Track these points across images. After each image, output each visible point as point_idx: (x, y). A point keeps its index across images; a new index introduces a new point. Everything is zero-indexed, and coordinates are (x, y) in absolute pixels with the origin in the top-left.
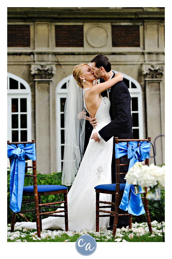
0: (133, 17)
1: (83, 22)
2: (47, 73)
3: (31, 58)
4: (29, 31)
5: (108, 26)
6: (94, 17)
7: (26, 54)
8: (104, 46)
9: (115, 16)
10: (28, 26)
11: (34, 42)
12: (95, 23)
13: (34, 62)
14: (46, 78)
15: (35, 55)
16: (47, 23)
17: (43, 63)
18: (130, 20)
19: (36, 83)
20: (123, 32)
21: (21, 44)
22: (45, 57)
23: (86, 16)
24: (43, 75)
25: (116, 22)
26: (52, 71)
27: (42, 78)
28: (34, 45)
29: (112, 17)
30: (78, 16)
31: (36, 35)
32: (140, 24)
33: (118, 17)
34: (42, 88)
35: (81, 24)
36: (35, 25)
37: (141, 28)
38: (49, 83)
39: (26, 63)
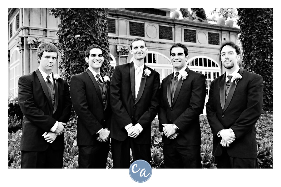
0: (172, 22)
1: (145, 22)
2: (126, 51)
3: (116, 41)
4: (115, 23)
5: (157, 26)
6: (152, 19)
7: (113, 38)
8: (155, 38)
9: (163, 21)
10: (114, 20)
11: (118, 31)
12: (150, 23)
13: (118, 43)
14: (125, 55)
15: (119, 39)
16: (126, 19)
17: (124, 45)
18: (169, 23)
19: (119, 57)
20: (164, 30)
21: (110, 31)
22: (125, 41)
23: (148, 18)
24: (124, 53)
25: (161, 24)
26: (129, 50)
27: (123, 55)
28: (118, 33)
29: (161, 20)
30: (144, 18)
31: (119, 26)
32: (172, 26)
33: (164, 21)
34: (122, 60)
35: (143, 23)
36: (119, 20)
37: (173, 29)
38: (126, 58)
39: (113, 44)
